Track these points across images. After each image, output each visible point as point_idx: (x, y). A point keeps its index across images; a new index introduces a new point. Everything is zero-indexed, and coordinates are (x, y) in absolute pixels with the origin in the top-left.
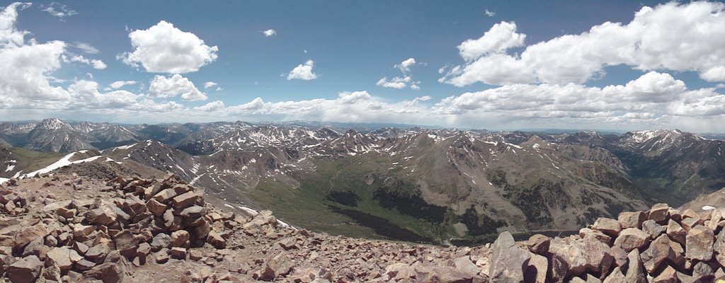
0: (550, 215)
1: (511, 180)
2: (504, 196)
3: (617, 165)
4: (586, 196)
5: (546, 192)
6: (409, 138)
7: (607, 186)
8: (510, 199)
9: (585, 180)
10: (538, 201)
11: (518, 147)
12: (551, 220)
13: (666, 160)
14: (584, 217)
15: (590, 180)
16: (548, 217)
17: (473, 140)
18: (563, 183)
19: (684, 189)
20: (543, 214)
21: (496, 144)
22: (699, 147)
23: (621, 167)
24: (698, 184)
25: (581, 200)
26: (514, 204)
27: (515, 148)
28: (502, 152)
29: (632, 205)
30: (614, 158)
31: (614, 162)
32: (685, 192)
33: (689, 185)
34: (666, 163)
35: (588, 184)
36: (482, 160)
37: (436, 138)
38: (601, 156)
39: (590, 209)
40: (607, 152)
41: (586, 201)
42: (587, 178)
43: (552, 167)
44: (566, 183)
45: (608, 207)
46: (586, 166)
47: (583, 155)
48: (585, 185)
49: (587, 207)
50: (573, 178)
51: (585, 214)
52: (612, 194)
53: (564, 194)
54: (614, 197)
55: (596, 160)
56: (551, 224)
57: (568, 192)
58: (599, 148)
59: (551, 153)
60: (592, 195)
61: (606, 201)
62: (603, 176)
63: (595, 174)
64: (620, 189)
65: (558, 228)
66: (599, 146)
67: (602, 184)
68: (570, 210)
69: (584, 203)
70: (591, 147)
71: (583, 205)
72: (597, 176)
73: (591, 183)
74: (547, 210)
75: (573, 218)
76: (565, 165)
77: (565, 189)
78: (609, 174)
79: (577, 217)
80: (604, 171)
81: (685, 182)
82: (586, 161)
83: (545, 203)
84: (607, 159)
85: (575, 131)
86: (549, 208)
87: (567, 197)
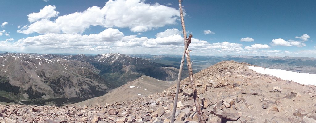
0: (64, 91)
1: (47, 75)
2: (45, 82)
3: (93, 69)
4: (80, 82)
5: (62, 80)
6: (3, 57)
7: (89, 78)
8: (47, 83)
9: (79, 75)
10: (59, 85)
11: (51, 61)
12: (64, 93)
13: (114, 66)
14: (79, 92)
15: (82, 76)
16: (63, 91)
17: (31, 58)
18: (70, 77)
19: (122, 79)
20: (61, 90)
21: (41, 59)
22: (128, 60)
23: (95, 70)
24: (128, 76)
25: (78, 84)
26: (49, 86)
27: (49, 61)
28: (44, 63)
29: (100, 86)
30: (92, 66)
31: (92, 68)
32: (122, 80)
33: (124, 77)
34: (114, 68)
35: (81, 77)
36: (35, 66)
37: (15, 57)
38: (86, 65)
39: (82, 88)
40: (89, 63)
41: (80, 85)
42: (80, 75)
43: (65, 70)
44: (71, 76)
45: (89, 87)
46: (80, 70)
47: (79, 65)
48: (80, 78)
49: (80, 87)
50: (74, 74)
51: (79, 90)
52: (91, 82)
53: (70, 81)
54: (92, 83)
55: (84, 67)
56: (65, 94)
57: (72, 81)
58: (86, 62)
59: (65, 64)
60: (83, 82)
61: (88, 85)
62: (87, 74)
63: (84, 73)
64: (94, 79)
65: (68, 96)
66: (86, 61)
67: (87, 77)
68: (73, 88)
69: (79, 85)
70: (82, 61)
71: (79, 86)
72: (85, 74)
73: (82, 77)
74: (63, 89)
75: (74, 92)
76: (71, 69)
77: (71, 79)
78: (90, 73)
79: (76, 92)
80: (87, 72)
81: (122, 76)
82: (80, 67)
83: (62, 85)
84: (89, 66)
85: (75, 54)
86: (64, 87)
87: (72, 83)
